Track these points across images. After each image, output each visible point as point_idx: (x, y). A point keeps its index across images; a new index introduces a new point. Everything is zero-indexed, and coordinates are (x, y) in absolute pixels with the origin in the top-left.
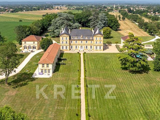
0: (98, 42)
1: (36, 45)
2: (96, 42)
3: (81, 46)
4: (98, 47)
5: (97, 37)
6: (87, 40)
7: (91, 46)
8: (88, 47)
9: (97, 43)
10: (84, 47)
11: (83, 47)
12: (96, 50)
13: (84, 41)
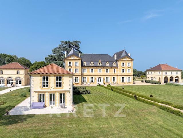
0: (126, 70)
1: (22, 77)
2: (123, 70)
3: (99, 78)
4: (126, 79)
5: (125, 62)
6: (107, 67)
7: (114, 77)
8: (109, 78)
9: (125, 72)
10: (104, 79)
11: (102, 79)
12: (122, 83)
13: (104, 69)
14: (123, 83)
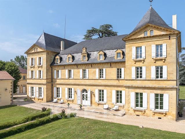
0: (148, 69)
2: (139, 69)
3: (83, 91)
4: (149, 98)
8: (105, 93)
9: (144, 75)
10: (93, 94)
12: (135, 111)
13: (93, 70)
14: (137, 113)
